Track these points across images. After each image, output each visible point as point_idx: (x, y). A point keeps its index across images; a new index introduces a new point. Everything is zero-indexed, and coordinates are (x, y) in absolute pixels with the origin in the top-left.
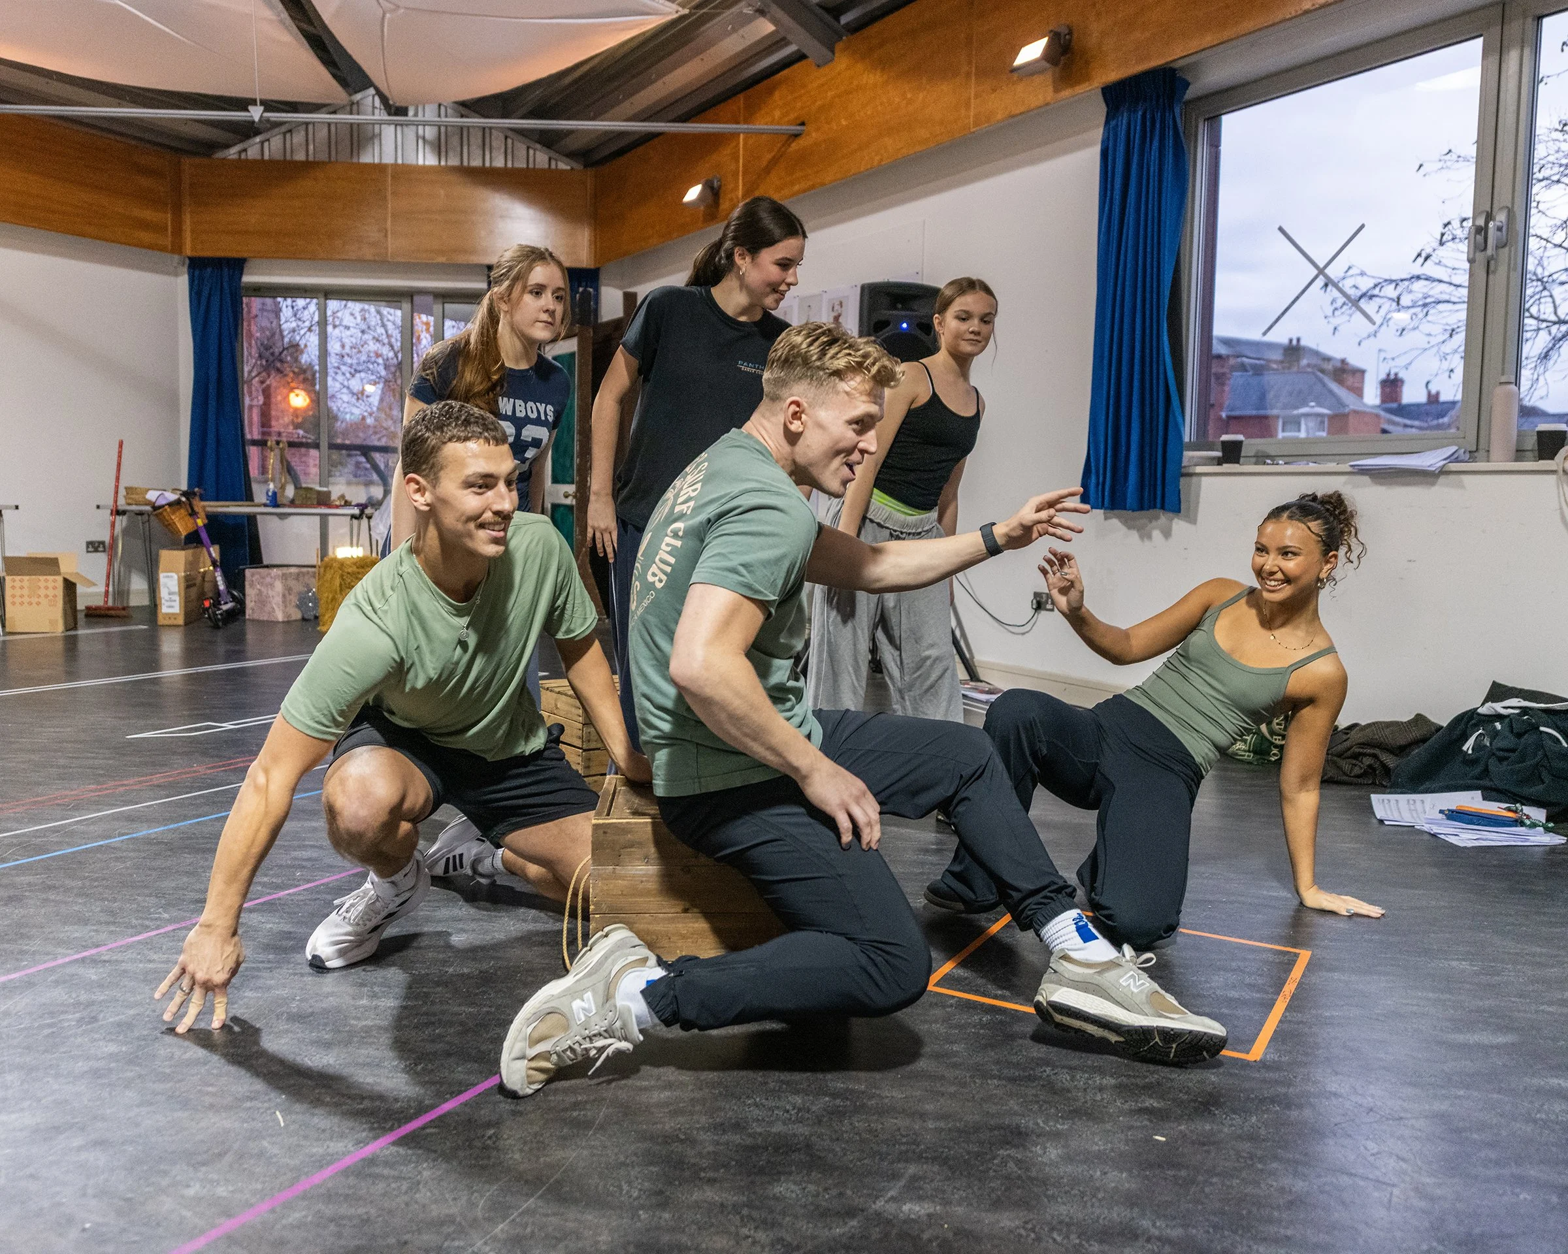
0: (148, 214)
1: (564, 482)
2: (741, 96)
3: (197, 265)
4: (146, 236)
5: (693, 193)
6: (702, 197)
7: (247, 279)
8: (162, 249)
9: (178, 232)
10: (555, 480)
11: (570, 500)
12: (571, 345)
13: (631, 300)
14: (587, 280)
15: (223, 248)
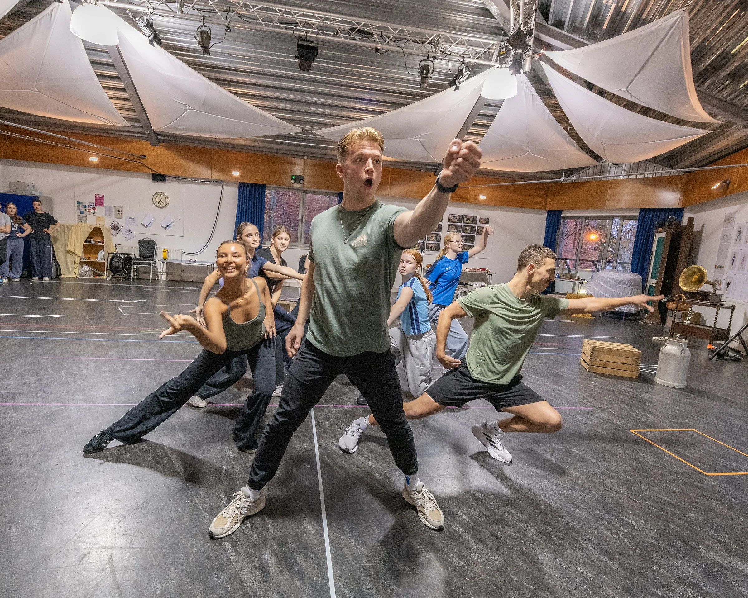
0: (538, 200)
1: (654, 278)
2: (744, 150)
3: (549, 212)
4: (538, 206)
5: (716, 186)
6: (719, 188)
7: (562, 215)
8: (541, 209)
9: (545, 204)
10: (652, 278)
11: (654, 285)
12: (663, 235)
13: (691, 220)
14: (678, 212)
15: (557, 207)
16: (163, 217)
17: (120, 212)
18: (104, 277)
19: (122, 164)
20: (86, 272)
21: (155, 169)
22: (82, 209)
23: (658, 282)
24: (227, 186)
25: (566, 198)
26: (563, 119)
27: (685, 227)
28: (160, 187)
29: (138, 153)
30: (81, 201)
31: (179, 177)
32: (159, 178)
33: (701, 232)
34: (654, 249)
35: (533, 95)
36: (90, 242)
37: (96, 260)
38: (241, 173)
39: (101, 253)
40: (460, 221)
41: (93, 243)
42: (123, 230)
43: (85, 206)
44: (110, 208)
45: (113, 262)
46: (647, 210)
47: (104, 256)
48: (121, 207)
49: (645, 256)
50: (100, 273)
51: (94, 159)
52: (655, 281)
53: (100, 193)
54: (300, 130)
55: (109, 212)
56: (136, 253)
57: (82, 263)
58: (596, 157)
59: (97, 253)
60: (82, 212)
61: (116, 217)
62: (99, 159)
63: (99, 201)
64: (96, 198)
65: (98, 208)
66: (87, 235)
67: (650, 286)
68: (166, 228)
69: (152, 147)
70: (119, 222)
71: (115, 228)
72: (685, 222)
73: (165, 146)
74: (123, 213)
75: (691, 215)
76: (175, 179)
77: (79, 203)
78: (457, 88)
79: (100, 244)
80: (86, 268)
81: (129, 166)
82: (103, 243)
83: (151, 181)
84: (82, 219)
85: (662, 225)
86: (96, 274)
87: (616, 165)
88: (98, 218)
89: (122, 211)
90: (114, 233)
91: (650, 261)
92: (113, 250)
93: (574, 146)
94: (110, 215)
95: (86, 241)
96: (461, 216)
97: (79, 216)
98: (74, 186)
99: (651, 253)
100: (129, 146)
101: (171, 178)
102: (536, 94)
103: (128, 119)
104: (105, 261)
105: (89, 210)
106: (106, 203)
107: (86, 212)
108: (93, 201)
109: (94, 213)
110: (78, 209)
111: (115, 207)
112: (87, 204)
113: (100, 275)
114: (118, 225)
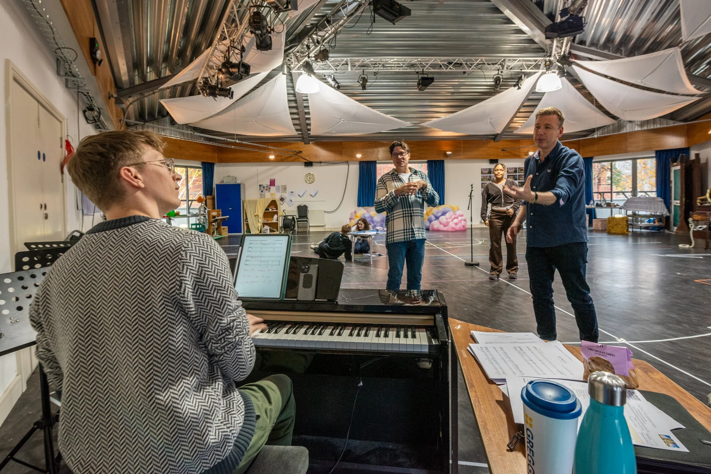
1: (677, 200)
7: (594, 160)
10: (675, 199)
11: (679, 205)
12: (678, 167)
13: (697, 155)
14: (686, 151)
15: (589, 155)
16: (311, 189)
17: (285, 188)
18: (278, 233)
19: (288, 158)
20: (267, 230)
21: (307, 158)
22: (262, 189)
23: (681, 203)
24: (352, 164)
25: (596, 148)
26: (588, 95)
27: (694, 161)
28: (309, 170)
29: (297, 150)
30: (261, 184)
31: (321, 162)
32: (309, 164)
33: (706, 164)
34: (672, 178)
35: (568, 85)
36: (268, 210)
37: (272, 221)
38: (362, 155)
39: (276, 217)
40: (515, 172)
41: (270, 210)
42: (287, 200)
43: (264, 187)
44: (279, 186)
45: (284, 222)
46: (661, 151)
48: (285, 186)
49: (665, 185)
51: (272, 157)
52: (679, 202)
53: (273, 178)
54: (411, 125)
55: (278, 189)
56: (296, 214)
57: (265, 224)
58: (614, 117)
59: (273, 217)
60: (262, 191)
61: (282, 192)
62: (275, 157)
63: (272, 183)
64: (271, 181)
65: (272, 188)
66: (267, 205)
67: (675, 206)
68: (313, 197)
69: (306, 145)
70: (285, 195)
71: (282, 199)
72: (693, 157)
73: (313, 144)
74: (287, 189)
75: (697, 152)
76: (318, 164)
77: (260, 186)
78: (519, 88)
79: (275, 210)
80: (267, 227)
81: (291, 159)
82: (277, 209)
83: (303, 167)
84: (262, 196)
85: (675, 161)
86: (272, 231)
87: (630, 122)
88: (272, 194)
90: (282, 203)
91: (670, 188)
92: (283, 214)
93: (598, 112)
94: (279, 191)
95: (266, 209)
96: (516, 168)
97: (260, 194)
98: (257, 175)
99: (670, 182)
100: (292, 146)
101: (316, 164)
102: (569, 84)
103: (297, 130)
104: (278, 222)
105: (267, 190)
106: (276, 184)
107: (264, 191)
108: (269, 184)
109: (269, 191)
110: (260, 189)
111: (282, 186)
112: (265, 186)
113: (274, 231)
114: (284, 197)
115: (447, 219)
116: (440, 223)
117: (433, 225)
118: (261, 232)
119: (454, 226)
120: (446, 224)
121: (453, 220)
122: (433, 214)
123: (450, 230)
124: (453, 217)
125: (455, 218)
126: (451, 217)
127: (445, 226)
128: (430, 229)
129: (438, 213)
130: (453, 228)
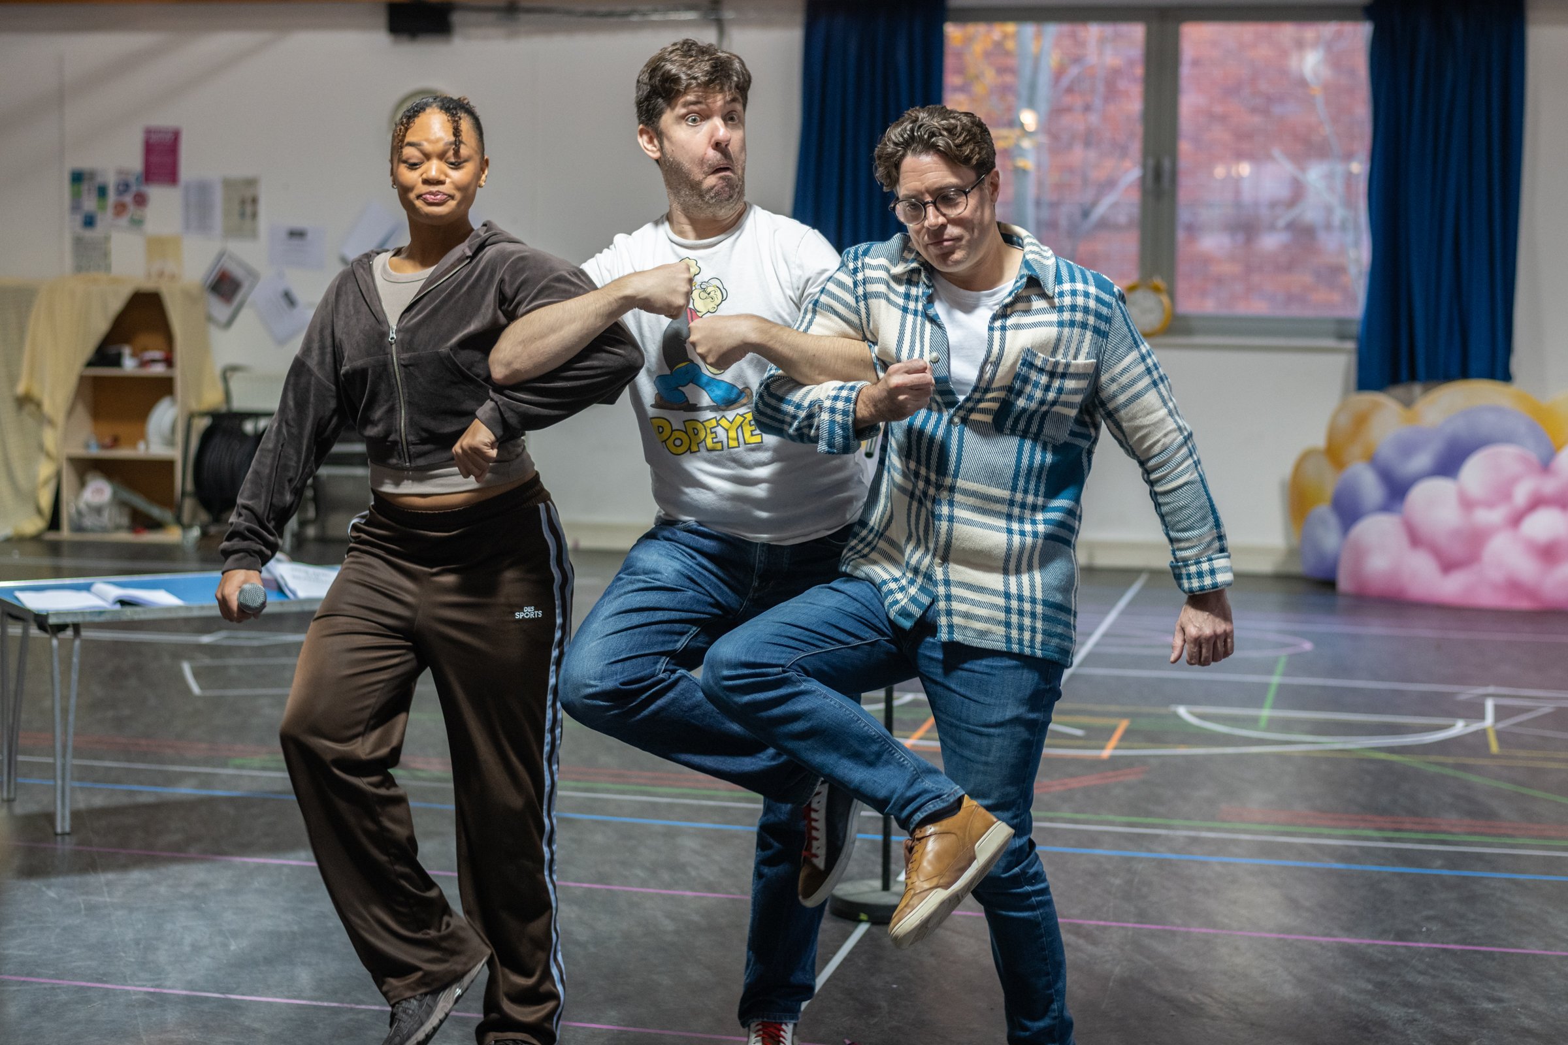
17: (246, 203)
18: (172, 535)
20: (98, 510)
22: (90, 203)
24: (744, 23)
28: (427, 64)
30: (84, 163)
31: (510, 9)
32: (420, 18)
36: (116, 361)
37: (140, 451)
39: (164, 415)
41: (129, 365)
42: (258, 294)
44: (203, 189)
45: (211, 457)
47: (173, 430)
48: (251, 183)
50: (156, 512)
53: (164, 120)
55: (199, 209)
57: (85, 468)
59: (142, 414)
60: (89, 222)
61: (231, 232)
63: (161, 158)
64: (150, 148)
65: (157, 194)
66: (101, 325)
71: (223, 285)
74: (263, 208)
76: (491, 17)
77: (78, 178)
79: (158, 370)
80: (99, 492)
82: (169, 362)
83: (383, 37)
84: (90, 253)
86: (141, 522)
89: (254, 201)
90: (220, 310)
92: (212, 398)
94: (204, 225)
95: (99, 357)
97: (78, 242)
98: (60, 97)
101: (473, 17)
104: (176, 454)
105: (120, 208)
106: (189, 167)
107: (105, 219)
108: (134, 162)
109: (137, 223)
110: (76, 206)
111: (228, 184)
112: (111, 181)
113: (156, 525)
114: (237, 272)
115: (1467, 504)
116: (1415, 538)
117: (1359, 554)
118: (54, 523)
119: (1525, 567)
120: (1457, 550)
121: (1516, 520)
122: (1373, 461)
123: (1488, 598)
124: (1522, 494)
125: (1537, 503)
126: (1503, 493)
127: (1448, 566)
128: (1344, 583)
129: (1408, 448)
130: (1514, 586)
